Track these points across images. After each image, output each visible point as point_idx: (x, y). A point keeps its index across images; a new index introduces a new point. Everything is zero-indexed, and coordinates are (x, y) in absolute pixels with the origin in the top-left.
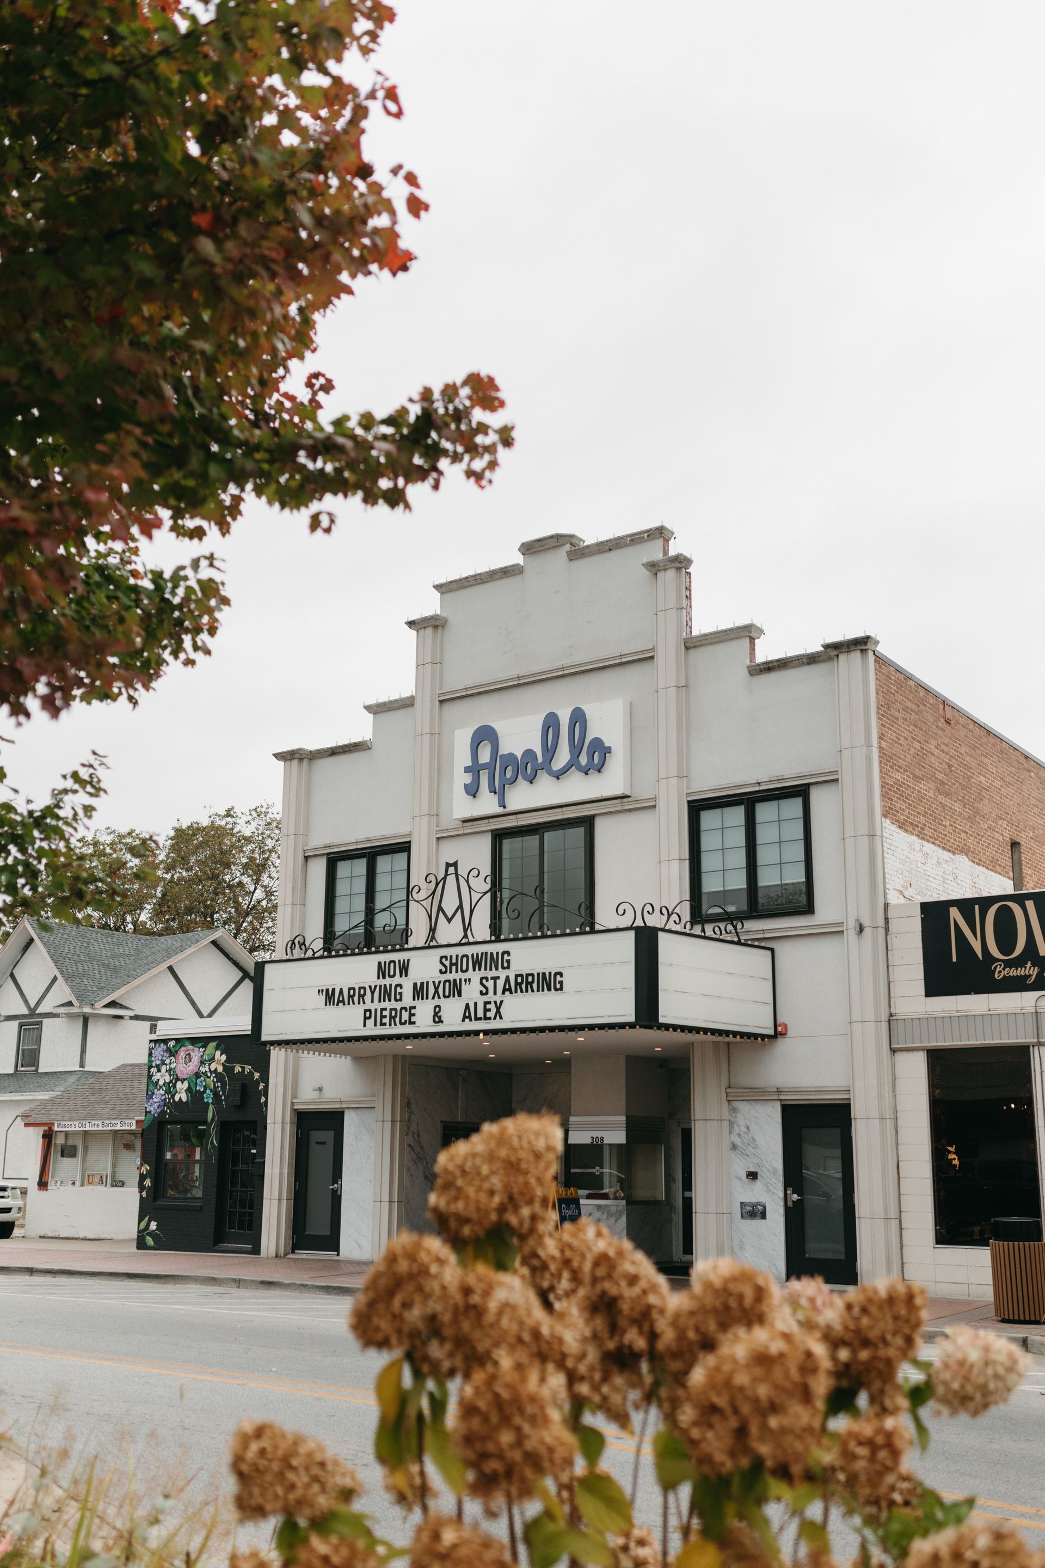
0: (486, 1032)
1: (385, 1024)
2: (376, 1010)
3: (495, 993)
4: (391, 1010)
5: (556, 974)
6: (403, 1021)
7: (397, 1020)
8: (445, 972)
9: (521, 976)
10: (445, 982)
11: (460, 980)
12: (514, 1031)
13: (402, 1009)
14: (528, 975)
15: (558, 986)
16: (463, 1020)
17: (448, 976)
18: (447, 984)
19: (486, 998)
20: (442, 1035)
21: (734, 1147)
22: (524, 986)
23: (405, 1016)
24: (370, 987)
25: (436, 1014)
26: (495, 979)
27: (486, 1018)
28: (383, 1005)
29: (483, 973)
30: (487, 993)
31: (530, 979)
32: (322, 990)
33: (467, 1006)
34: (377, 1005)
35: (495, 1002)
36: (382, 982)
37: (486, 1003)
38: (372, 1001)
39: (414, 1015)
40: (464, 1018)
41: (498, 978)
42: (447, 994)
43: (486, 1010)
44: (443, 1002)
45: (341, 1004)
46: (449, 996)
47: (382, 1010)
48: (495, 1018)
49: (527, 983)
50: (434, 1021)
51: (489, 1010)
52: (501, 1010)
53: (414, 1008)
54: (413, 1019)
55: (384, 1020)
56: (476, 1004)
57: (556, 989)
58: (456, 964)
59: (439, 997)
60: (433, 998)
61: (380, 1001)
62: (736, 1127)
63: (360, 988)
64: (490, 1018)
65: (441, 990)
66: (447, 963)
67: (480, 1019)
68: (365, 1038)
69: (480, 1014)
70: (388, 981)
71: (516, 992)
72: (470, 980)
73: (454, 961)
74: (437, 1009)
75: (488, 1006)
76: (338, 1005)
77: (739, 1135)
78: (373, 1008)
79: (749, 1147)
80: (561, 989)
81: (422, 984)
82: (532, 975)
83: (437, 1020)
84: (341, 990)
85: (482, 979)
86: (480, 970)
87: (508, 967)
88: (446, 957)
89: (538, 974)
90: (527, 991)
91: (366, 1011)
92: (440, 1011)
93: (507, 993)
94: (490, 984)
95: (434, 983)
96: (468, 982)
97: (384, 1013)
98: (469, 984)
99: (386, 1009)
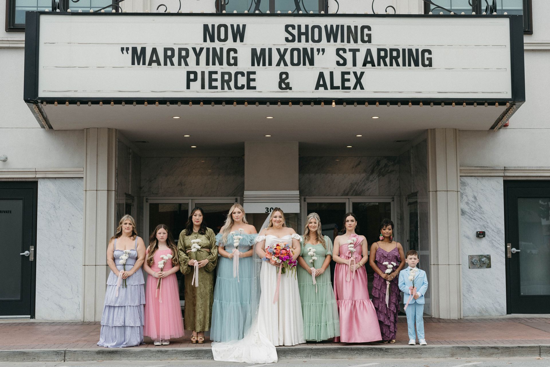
0: (340, 102)
1: (216, 88)
2: (203, 73)
3: (355, 64)
4: (223, 74)
5: (424, 51)
6: (239, 85)
7: (232, 84)
8: (293, 40)
9: (385, 50)
10: (293, 50)
11: (312, 50)
12: (372, 102)
13: (237, 74)
14: (392, 50)
15: (427, 62)
16: (317, 88)
17: (296, 45)
18: (295, 53)
19: (344, 69)
20: (285, 101)
21: (463, 213)
22: (388, 60)
23: (242, 81)
24: (194, 49)
25: (282, 81)
26: (354, 51)
27: (344, 88)
28: (212, 68)
29: (339, 44)
30: (345, 64)
31: (395, 54)
32: (127, 49)
33: (321, 75)
34: (203, 67)
35: (355, 73)
36: (209, 44)
37: (343, 74)
38: (198, 63)
39: (254, 80)
40: (318, 86)
41: (358, 50)
42: (296, 61)
43: (344, 80)
44: (290, 69)
45: (154, 65)
46: (298, 64)
47: (211, 73)
48: (355, 88)
49: (392, 58)
50: (280, 87)
51: (348, 80)
52: (362, 81)
53: (254, 73)
54: (252, 84)
55: (214, 84)
56: (332, 74)
57: (424, 65)
58: (306, 34)
59: (286, 64)
60: (278, 64)
61: (208, 64)
62: (464, 197)
63: (180, 50)
64: (349, 88)
65: (287, 57)
66: (295, 32)
67: (338, 88)
68: (185, 101)
69: (338, 82)
70: (217, 45)
71: (379, 64)
72: (323, 50)
73: (303, 30)
74: (284, 76)
75: (346, 77)
76: (150, 64)
77: (467, 203)
78: (199, 70)
79: (476, 213)
80: (430, 65)
81: (263, 51)
82: (398, 51)
83: (283, 86)
84: (154, 51)
85: (338, 50)
86: (335, 41)
87: (369, 41)
88: (293, 27)
89: (404, 50)
90: (391, 65)
91: (189, 73)
92: (287, 77)
93: (369, 65)
94: (349, 56)
95: (278, 50)
96: (321, 53)
97: (214, 76)
98: (323, 54)
99: (216, 73)
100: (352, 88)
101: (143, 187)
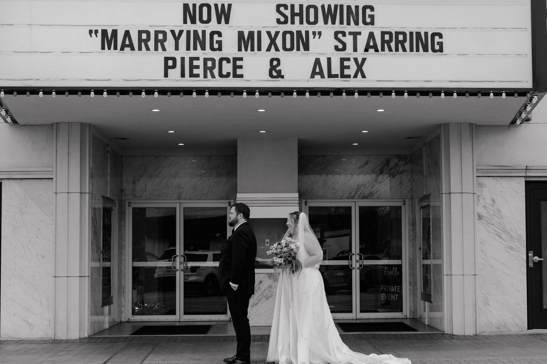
0: (338, 92)
1: (198, 76)
2: (183, 59)
3: (355, 50)
4: (206, 60)
5: (434, 35)
6: (224, 73)
7: (216, 71)
8: (286, 22)
9: (390, 33)
10: (285, 33)
11: (307, 33)
12: (375, 92)
13: (221, 60)
14: (397, 33)
15: (437, 47)
16: (312, 76)
17: (288, 27)
18: (288, 36)
19: (342, 54)
20: (277, 92)
21: (480, 217)
22: (393, 45)
23: (227, 68)
24: (173, 32)
25: (273, 68)
26: (355, 35)
27: (343, 76)
28: (193, 53)
29: (338, 27)
30: (344, 49)
31: (401, 37)
32: (96, 32)
33: (317, 62)
34: (182, 53)
35: (356, 60)
36: (190, 27)
37: (342, 60)
38: (177, 48)
39: (241, 67)
40: (313, 74)
41: (359, 33)
42: (288, 46)
43: (343, 67)
44: (282, 55)
45: (127, 49)
46: (292, 49)
47: (192, 59)
48: (356, 76)
49: (397, 42)
50: (271, 75)
51: (348, 67)
52: (364, 68)
53: (241, 59)
54: (239, 72)
55: (195, 71)
56: (329, 60)
57: (434, 50)
58: (300, 14)
59: (277, 49)
60: (269, 49)
61: (188, 49)
62: (481, 200)
63: (157, 33)
64: (349, 76)
65: (279, 41)
66: (288, 13)
67: (336, 76)
68: (163, 91)
69: (336, 69)
70: (199, 27)
71: (383, 50)
72: (320, 33)
73: (297, 10)
74: (275, 63)
75: (346, 63)
76: (122, 49)
77: (485, 207)
78: (178, 55)
79: (495, 217)
80: (441, 50)
81: (251, 34)
82: (404, 34)
83: (274, 74)
84: (127, 34)
85: (336, 33)
86: (333, 22)
87: (372, 23)
88: (286, 7)
89: (411, 34)
90: (397, 50)
91: (166, 59)
92: (279, 64)
93: (371, 51)
94: (349, 40)
95: (269, 33)
96: (317, 36)
97: (195, 63)
98: (319, 38)
99: (197, 59)
100: (352, 76)
101: (125, 189)
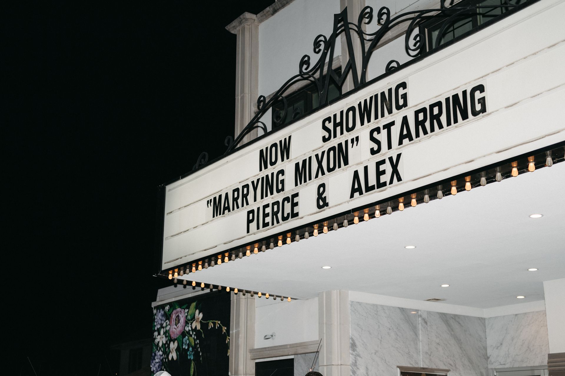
1: (268, 224)
2: (259, 209)
3: (390, 147)
4: (273, 205)
5: (474, 90)
7: (280, 215)
8: (330, 138)
9: (424, 110)
10: (329, 151)
11: (346, 143)
13: (284, 201)
14: (432, 107)
15: (478, 107)
16: (352, 196)
18: (332, 154)
22: (427, 124)
23: (288, 208)
24: (253, 183)
25: (320, 196)
26: (388, 127)
27: (380, 185)
28: (265, 201)
29: (373, 124)
30: (379, 150)
31: (436, 111)
32: (211, 201)
33: (356, 175)
34: (258, 203)
36: (264, 173)
37: (379, 164)
38: (255, 199)
39: (297, 204)
40: (353, 191)
41: (393, 123)
42: (332, 166)
43: (380, 173)
44: (327, 178)
45: (226, 212)
46: (334, 168)
47: (265, 207)
48: (391, 182)
49: (433, 118)
50: (319, 206)
51: (384, 172)
52: (399, 168)
53: (297, 195)
54: (296, 210)
55: (266, 220)
56: (366, 168)
57: (474, 113)
58: (341, 124)
59: (323, 173)
60: (317, 176)
61: (262, 197)
63: (243, 188)
64: (384, 184)
65: (324, 163)
66: (330, 126)
67: (373, 187)
69: (373, 180)
70: (269, 170)
71: (418, 135)
72: (357, 139)
73: (338, 120)
74: (322, 189)
75: (382, 168)
76: (223, 213)
78: (255, 207)
80: (483, 110)
81: (304, 161)
82: (439, 104)
83: (321, 203)
84: (227, 196)
85: (372, 133)
86: (369, 120)
87: (405, 105)
88: (330, 120)
89: (447, 100)
90: (432, 130)
91: (249, 214)
92: (324, 191)
93: (406, 141)
94: (382, 137)
95: (317, 157)
96: (355, 143)
97: (266, 211)
98: (357, 145)
99: (268, 206)
100: (388, 183)
101: (490, 356)
